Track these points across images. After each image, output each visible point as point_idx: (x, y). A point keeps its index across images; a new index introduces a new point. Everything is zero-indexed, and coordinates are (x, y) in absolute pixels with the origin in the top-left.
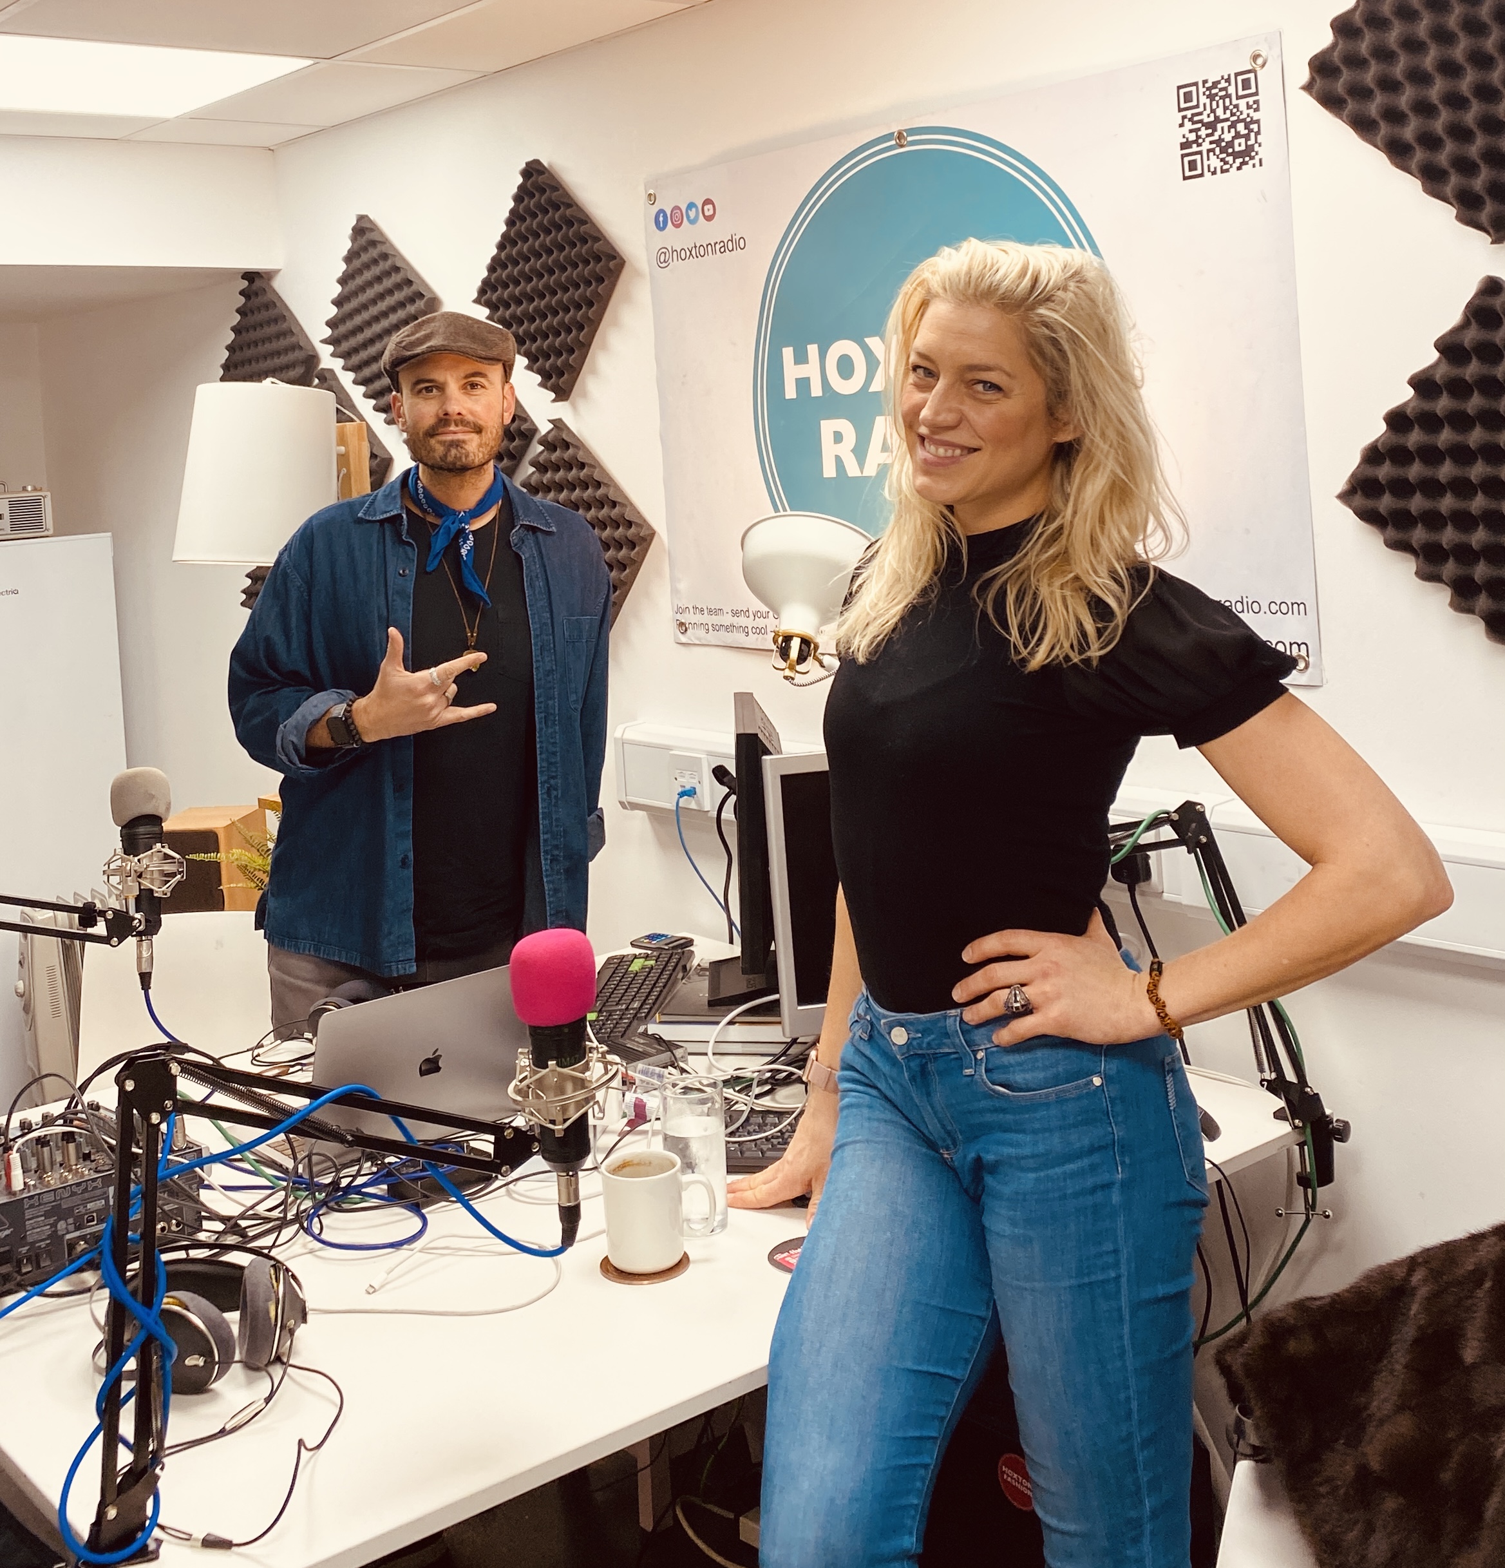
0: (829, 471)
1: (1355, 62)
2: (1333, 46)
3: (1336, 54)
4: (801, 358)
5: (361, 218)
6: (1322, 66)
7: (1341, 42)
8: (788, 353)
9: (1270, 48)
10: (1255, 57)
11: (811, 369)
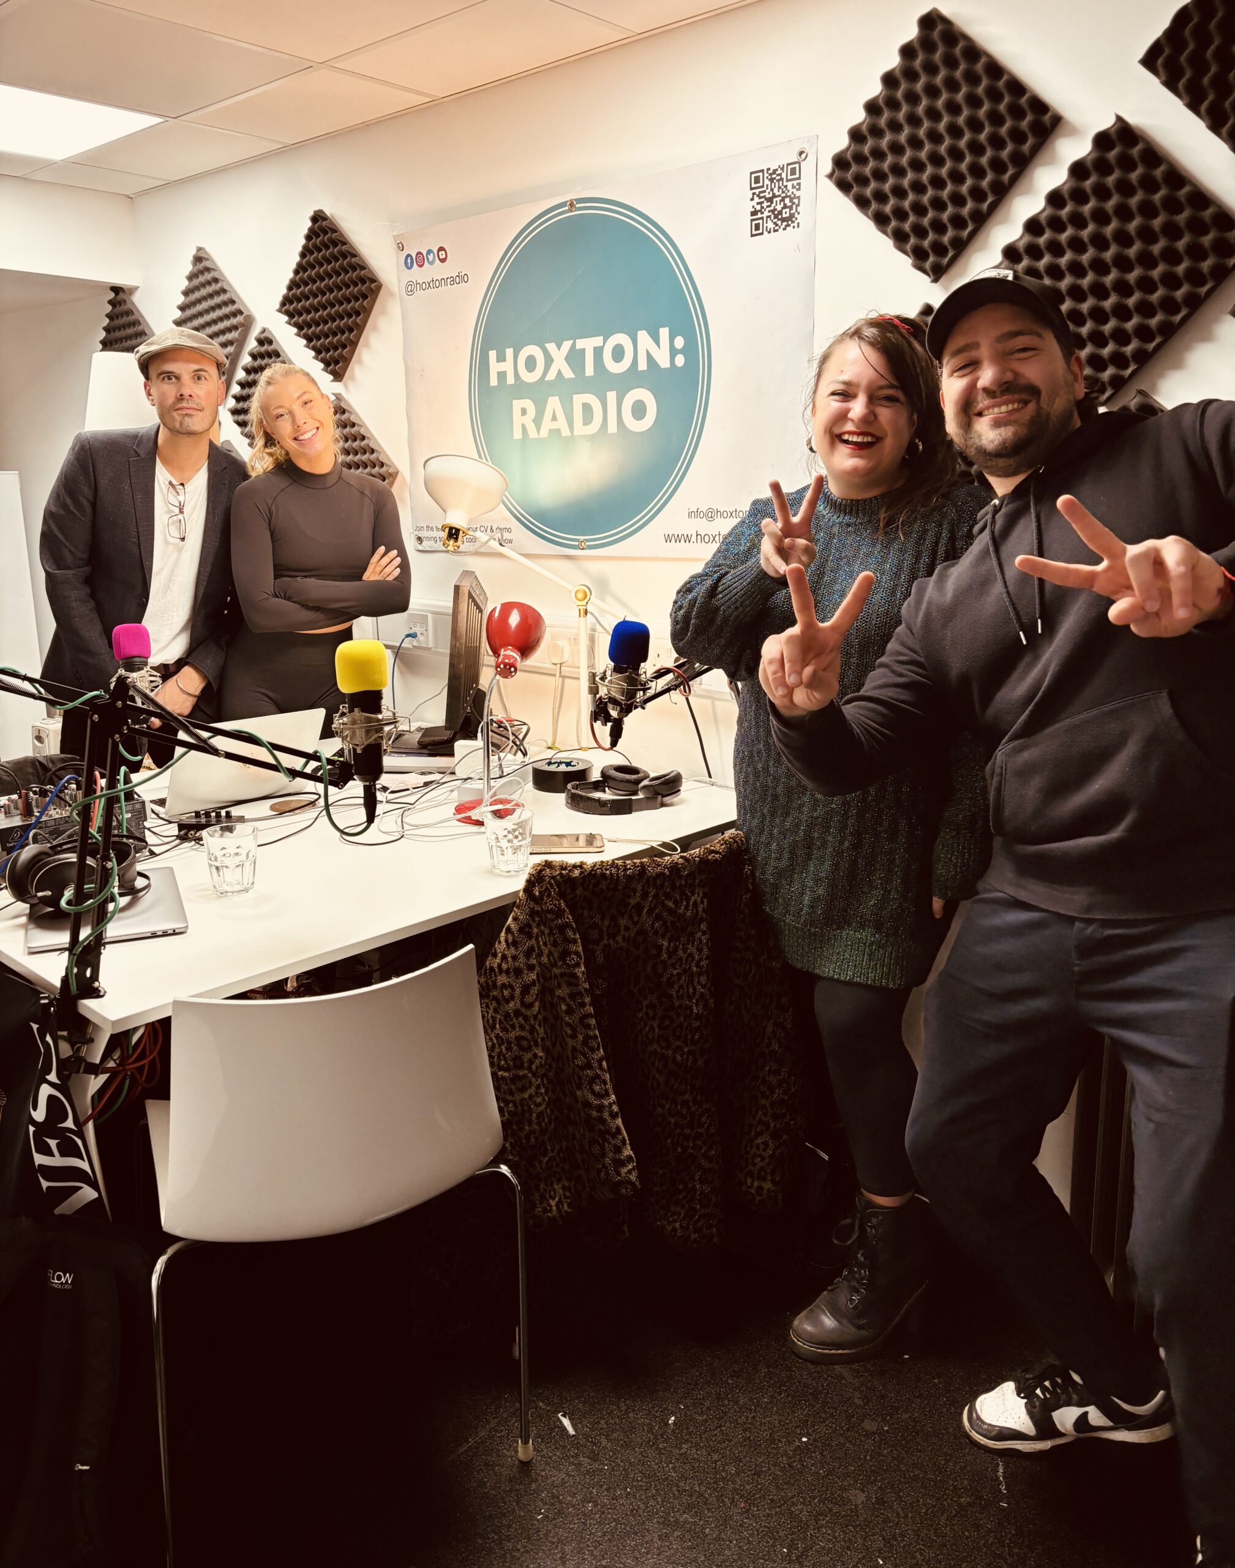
0: (518, 434)
1: (860, 159)
2: (848, 149)
3: (849, 153)
4: (501, 358)
5: (199, 249)
6: (840, 162)
7: (853, 145)
8: (493, 354)
9: (811, 147)
10: (801, 153)
11: (507, 366)
